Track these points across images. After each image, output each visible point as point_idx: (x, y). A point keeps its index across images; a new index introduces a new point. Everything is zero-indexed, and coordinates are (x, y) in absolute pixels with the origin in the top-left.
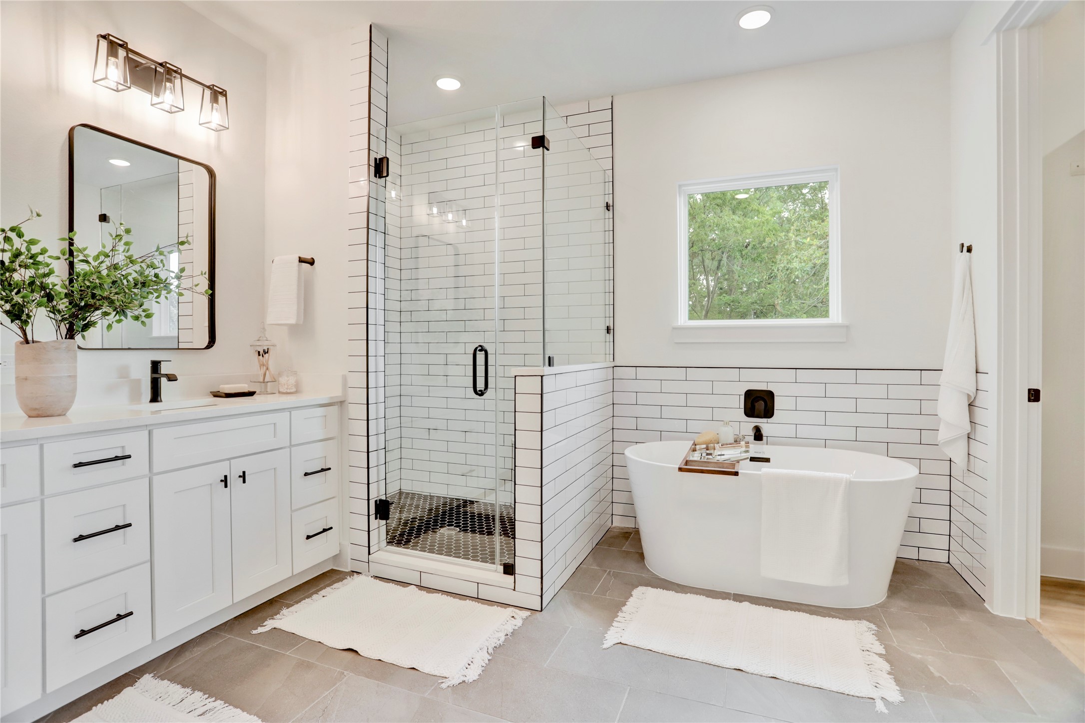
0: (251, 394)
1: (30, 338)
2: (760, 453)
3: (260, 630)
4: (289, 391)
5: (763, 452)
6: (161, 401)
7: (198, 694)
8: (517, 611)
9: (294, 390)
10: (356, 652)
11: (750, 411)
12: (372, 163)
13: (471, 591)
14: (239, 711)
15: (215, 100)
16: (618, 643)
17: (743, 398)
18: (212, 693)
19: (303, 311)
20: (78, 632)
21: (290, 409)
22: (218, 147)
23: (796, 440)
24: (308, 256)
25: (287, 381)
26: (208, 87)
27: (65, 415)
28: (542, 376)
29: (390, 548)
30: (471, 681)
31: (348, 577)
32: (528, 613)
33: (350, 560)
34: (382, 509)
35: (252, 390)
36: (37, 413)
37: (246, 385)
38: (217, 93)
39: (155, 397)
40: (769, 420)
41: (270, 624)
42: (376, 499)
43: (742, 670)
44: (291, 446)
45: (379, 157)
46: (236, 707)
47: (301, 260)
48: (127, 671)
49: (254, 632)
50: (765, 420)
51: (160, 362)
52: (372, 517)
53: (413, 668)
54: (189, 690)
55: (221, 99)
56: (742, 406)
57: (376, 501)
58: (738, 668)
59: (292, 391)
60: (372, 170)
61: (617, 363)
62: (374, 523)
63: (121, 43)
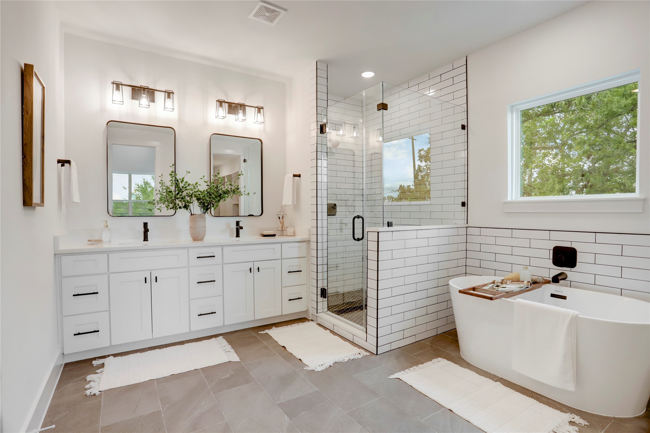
0: (274, 235)
1: (193, 214)
2: (559, 292)
3: (262, 332)
4: (290, 235)
5: (561, 291)
6: (239, 237)
7: (230, 346)
8: (363, 351)
9: (293, 234)
10: (285, 348)
11: (557, 262)
12: (319, 127)
13: (350, 337)
14: (236, 354)
15: (259, 111)
16: (398, 378)
17: (552, 252)
18: (233, 347)
19: (296, 199)
20: (200, 314)
21: (281, 243)
22: (264, 130)
23: (594, 286)
24: (298, 173)
25: (290, 231)
26: (256, 107)
27: (203, 240)
28: (378, 232)
29: (329, 312)
30: (316, 371)
31: (307, 321)
32: (368, 354)
33: (311, 315)
34: (324, 293)
35: (275, 234)
36: (195, 239)
37: (273, 232)
38: (259, 109)
39: (238, 235)
40: (573, 269)
41: (267, 331)
42: (321, 288)
43: (452, 411)
44: (282, 259)
45: (322, 124)
46: (236, 353)
47: (295, 176)
48: (217, 334)
49: (260, 332)
50: (569, 269)
51: (239, 221)
52: (319, 296)
53: (300, 359)
54: (228, 344)
55: (262, 110)
56: (551, 257)
57: (321, 289)
58: (450, 409)
59: (291, 235)
60: (319, 130)
61: (469, 225)
62: (320, 299)
63: (223, 101)
